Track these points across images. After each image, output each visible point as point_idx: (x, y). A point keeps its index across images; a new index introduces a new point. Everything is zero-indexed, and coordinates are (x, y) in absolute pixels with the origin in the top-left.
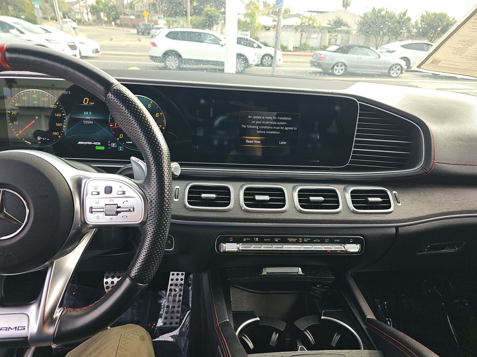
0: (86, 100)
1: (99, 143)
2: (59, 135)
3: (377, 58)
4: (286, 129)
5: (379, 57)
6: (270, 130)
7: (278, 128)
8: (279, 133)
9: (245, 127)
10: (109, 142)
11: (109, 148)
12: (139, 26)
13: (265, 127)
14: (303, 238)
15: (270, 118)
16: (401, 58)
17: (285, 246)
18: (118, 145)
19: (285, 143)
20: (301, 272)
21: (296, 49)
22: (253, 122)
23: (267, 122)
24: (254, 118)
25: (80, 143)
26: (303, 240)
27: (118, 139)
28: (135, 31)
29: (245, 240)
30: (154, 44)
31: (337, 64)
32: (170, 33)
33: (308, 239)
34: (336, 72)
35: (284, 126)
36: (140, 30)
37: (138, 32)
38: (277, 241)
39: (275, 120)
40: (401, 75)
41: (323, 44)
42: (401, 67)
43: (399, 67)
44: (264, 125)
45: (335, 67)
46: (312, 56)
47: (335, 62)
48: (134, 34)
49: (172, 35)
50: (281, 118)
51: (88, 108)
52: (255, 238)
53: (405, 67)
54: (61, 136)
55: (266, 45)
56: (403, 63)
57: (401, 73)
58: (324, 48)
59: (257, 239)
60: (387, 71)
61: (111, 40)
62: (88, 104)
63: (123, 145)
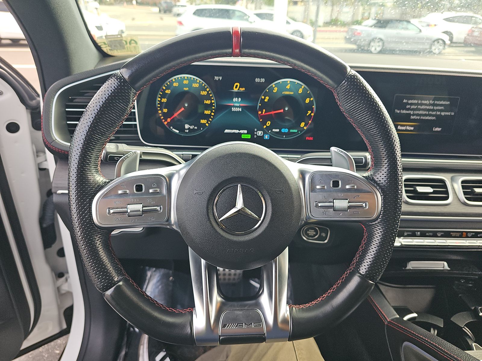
0: (237, 86)
1: (246, 131)
2: (207, 122)
3: (417, 33)
4: (443, 114)
5: (420, 31)
6: (426, 115)
7: (434, 113)
8: (434, 118)
9: (399, 112)
10: (256, 130)
11: (255, 136)
12: (160, 3)
13: (421, 112)
14: (467, 232)
15: (427, 102)
16: (444, 32)
17: (448, 241)
18: (265, 133)
19: (439, 129)
20: (447, 267)
21: (327, 24)
22: (408, 107)
23: (423, 107)
24: (410, 102)
25: (227, 131)
26: (467, 235)
27: (265, 127)
28: (156, 9)
29: (406, 234)
30: (180, 23)
31: (373, 40)
32: (197, 10)
33: (472, 234)
34: (373, 49)
35: (441, 111)
36: (162, 8)
37: (160, 11)
38: (439, 235)
39: (430, 105)
40: (443, 51)
41: (355, 19)
42: (444, 41)
43: (441, 42)
44: (420, 110)
45: (372, 44)
46: (347, 32)
47: (370, 38)
48: (156, 13)
49: (199, 13)
50: (438, 102)
51: (238, 95)
52: (416, 233)
53: (448, 42)
54: (208, 123)
55: (294, 20)
56: (446, 38)
57: (444, 49)
58: (358, 23)
59: (419, 233)
60: (428, 47)
61: (133, 19)
62: (239, 89)
63: (269, 133)
